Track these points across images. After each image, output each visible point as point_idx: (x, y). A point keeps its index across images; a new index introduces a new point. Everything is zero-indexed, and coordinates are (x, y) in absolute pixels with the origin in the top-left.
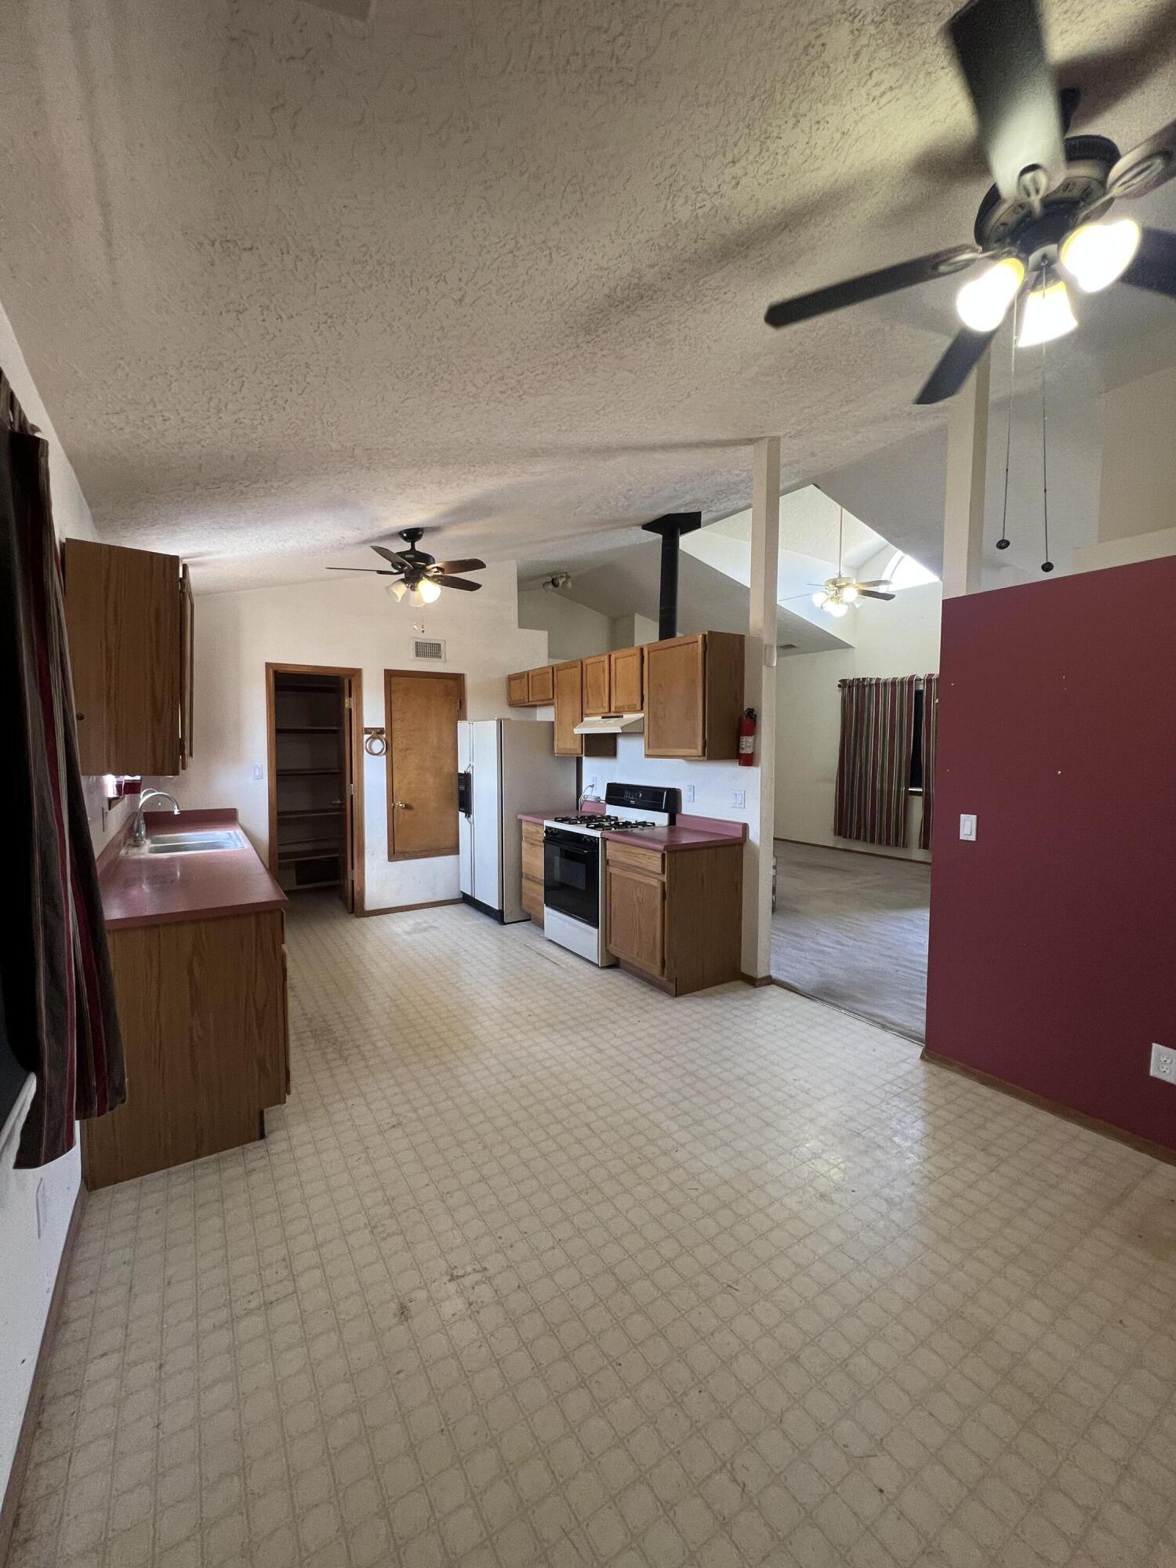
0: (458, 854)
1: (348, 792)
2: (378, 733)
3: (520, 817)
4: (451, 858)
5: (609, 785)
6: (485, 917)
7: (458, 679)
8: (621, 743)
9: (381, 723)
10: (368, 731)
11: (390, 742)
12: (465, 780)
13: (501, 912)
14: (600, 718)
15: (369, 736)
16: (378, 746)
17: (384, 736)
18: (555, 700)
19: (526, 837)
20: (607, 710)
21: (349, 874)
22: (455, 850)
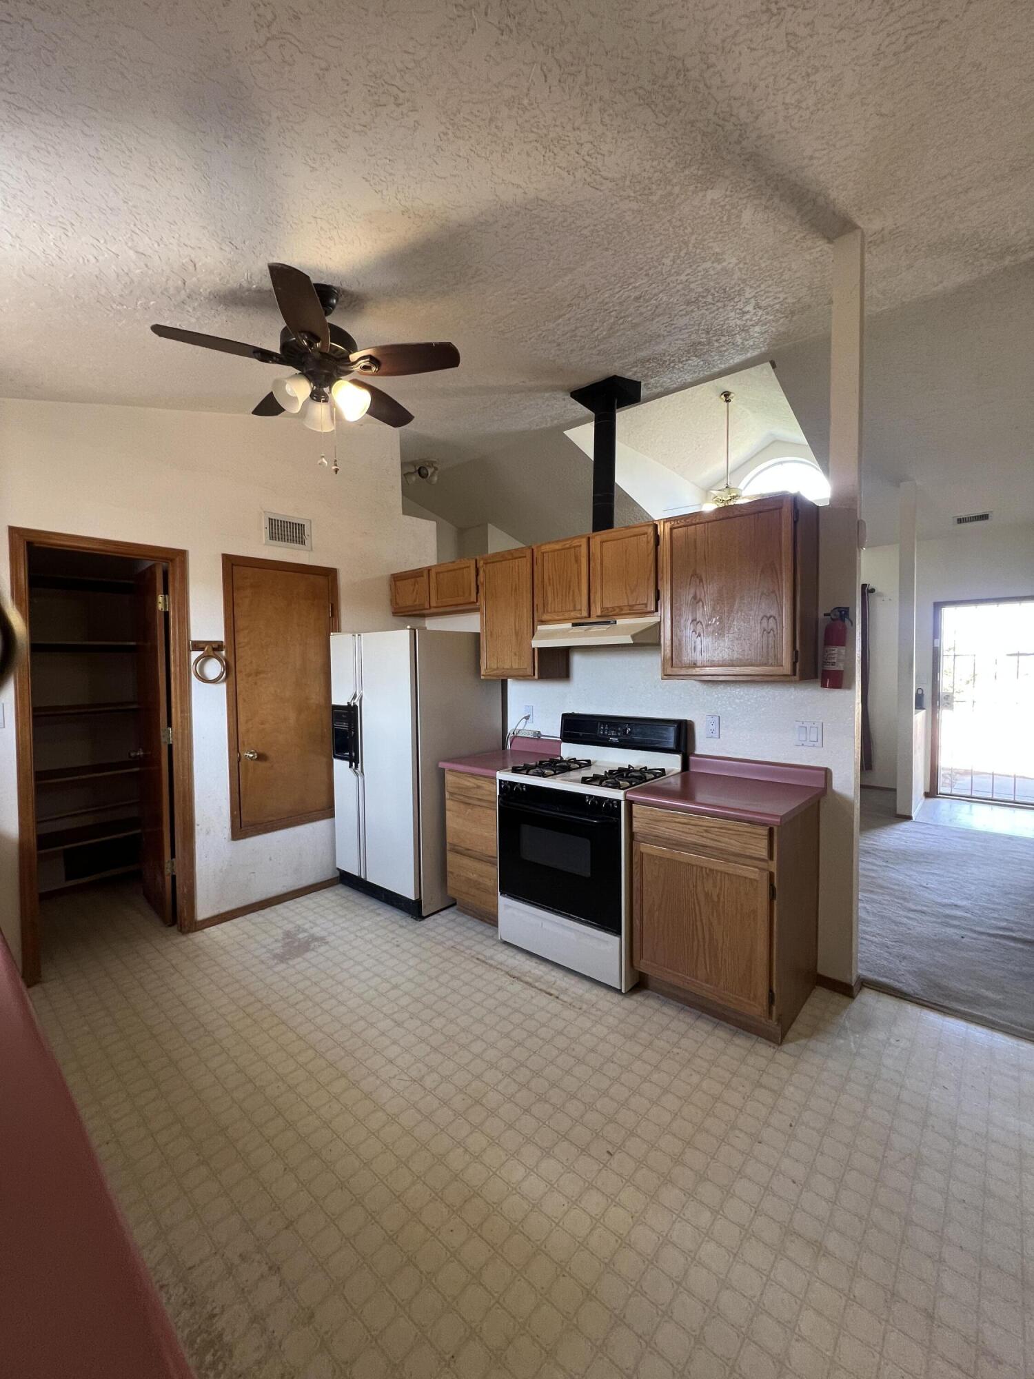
0: (332, 815)
1: (163, 740)
2: (214, 649)
3: (442, 765)
4: (322, 825)
5: (564, 715)
6: (389, 908)
7: (329, 575)
8: (577, 661)
9: (219, 635)
10: (197, 646)
11: (232, 663)
12: (350, 715)
13: (418, 903)
14: (569, 625)
15: (200, 653)
16: (214, 668)
17: (223, 653)
18: (482, 602)
19: (452, 794)
20: (585, 614)
21: (167, 866)
22: (328, 811)
